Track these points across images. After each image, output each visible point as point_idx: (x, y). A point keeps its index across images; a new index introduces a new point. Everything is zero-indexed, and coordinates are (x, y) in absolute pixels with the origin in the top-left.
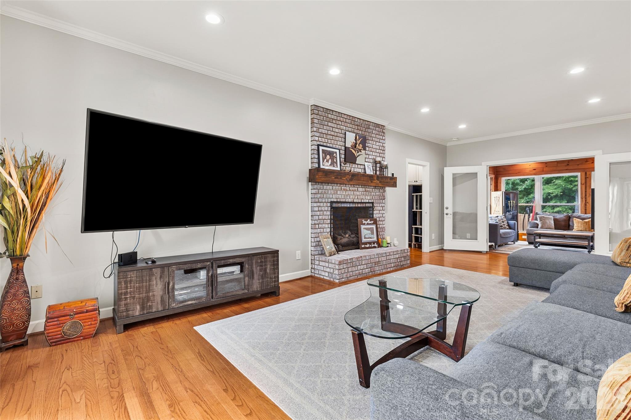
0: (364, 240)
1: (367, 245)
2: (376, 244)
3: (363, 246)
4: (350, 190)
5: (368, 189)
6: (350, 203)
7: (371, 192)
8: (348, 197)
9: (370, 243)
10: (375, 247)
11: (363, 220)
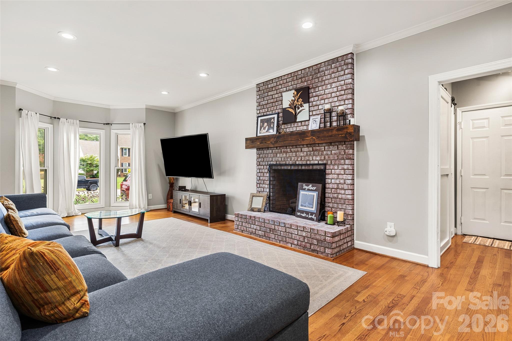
0: (300, 208)
1: (303, 213)
2: (314, 215)
3: (299, 214)
4: (291, 152)
5: (318, 148)
6: (291, 165)
7: (322, 151)
8: (289, 160)
9: (307, 213)
10: (312, 219)
11: (304, 185)
